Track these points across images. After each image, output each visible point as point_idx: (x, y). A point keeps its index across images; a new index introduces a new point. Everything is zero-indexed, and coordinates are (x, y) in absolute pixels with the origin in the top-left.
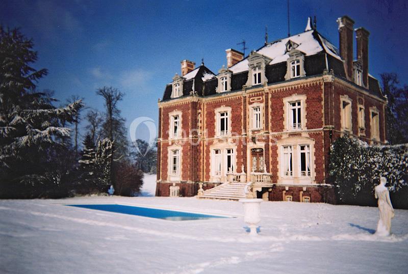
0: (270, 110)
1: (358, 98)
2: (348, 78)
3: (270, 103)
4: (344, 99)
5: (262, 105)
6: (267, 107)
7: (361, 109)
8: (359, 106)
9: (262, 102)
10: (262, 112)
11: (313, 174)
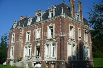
0: (43, 30)
1: (78, 25)
2: (73, 17)
3: (43, 28)
4: (71, 25)
5: (40, 29)
6: (42, 29)
7: (79, 30)
8: (78, 28)
9: (40, 28)
10: (40, 31)
11: (56, 56)
